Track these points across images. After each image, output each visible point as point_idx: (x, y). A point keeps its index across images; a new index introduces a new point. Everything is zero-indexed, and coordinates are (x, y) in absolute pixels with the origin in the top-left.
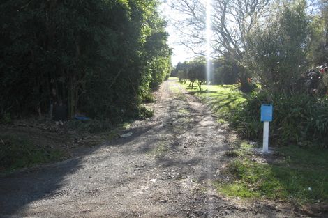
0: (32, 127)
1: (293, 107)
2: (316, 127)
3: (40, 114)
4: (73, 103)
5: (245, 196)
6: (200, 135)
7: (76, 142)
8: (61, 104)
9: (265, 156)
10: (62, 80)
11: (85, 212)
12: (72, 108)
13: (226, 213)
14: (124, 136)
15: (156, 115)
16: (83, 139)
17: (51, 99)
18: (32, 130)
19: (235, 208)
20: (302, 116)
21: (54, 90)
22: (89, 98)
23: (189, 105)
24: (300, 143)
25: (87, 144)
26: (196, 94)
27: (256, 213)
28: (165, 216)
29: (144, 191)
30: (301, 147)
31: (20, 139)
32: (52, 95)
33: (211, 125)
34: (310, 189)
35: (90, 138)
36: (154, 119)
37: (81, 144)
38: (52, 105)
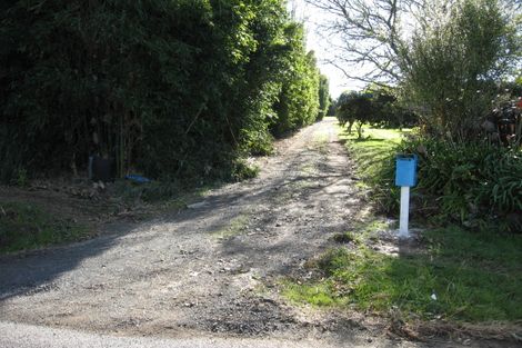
0: (57, 191)
1: (460, 164)
2: (493, 197)
3: (75, 171)
4: (124, 156)
5: (320, 304)
6: (313, 207)
7: (115, 215)
8: (105, 157)
9: (401, 243)
10: (107, 119)
11: (65, 314)
12: (123, 163)
13: (275, 328)
14: (193, 206)
15: (262, 176)
16: (129, 210)
17: (92, 148)
18: (55, 194)
19: (293, 321)
20: (473, 177)
21: (95, 135)
22: (149, 147)
23: (326, 160)
24: (466, 223)
25: (130, 217)
26: (348, 143)
27: (324, 330)
28: (176, 327)
29: (170, 289)
30: (468, 229)
31: (29, 207)
32: (92, 141)
33: (340, 192)
34: (434, 296)
35: (140, 209)
36: (256, 181)
37: (123, 217)
38: (91, 158)
